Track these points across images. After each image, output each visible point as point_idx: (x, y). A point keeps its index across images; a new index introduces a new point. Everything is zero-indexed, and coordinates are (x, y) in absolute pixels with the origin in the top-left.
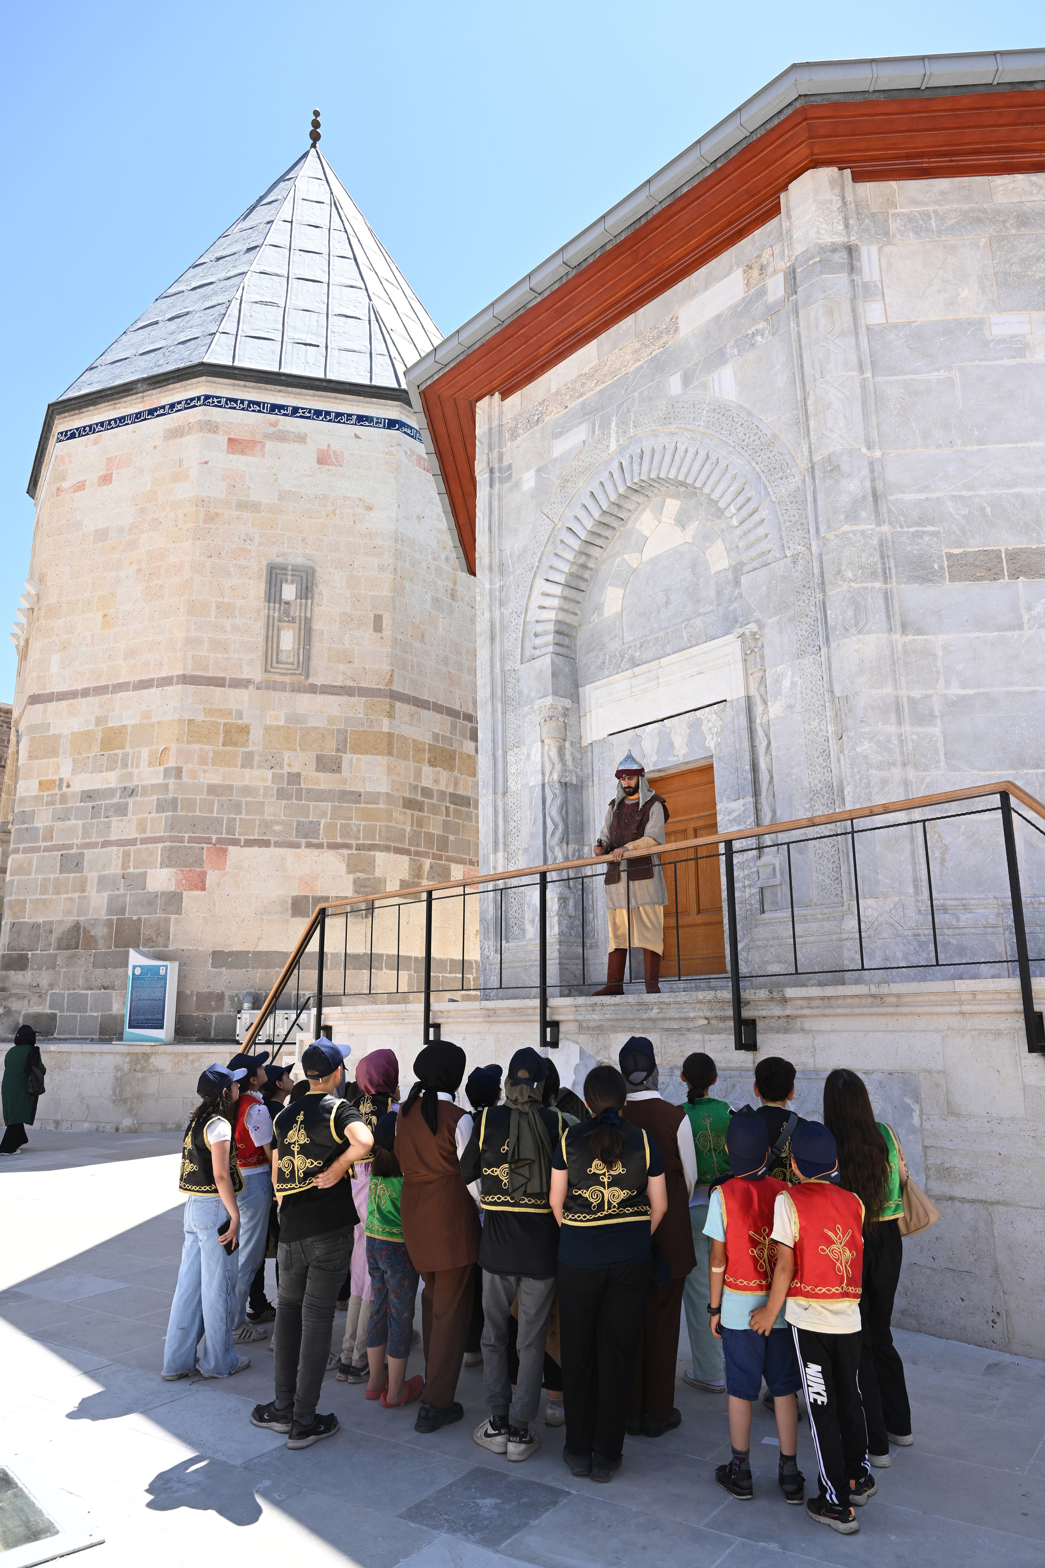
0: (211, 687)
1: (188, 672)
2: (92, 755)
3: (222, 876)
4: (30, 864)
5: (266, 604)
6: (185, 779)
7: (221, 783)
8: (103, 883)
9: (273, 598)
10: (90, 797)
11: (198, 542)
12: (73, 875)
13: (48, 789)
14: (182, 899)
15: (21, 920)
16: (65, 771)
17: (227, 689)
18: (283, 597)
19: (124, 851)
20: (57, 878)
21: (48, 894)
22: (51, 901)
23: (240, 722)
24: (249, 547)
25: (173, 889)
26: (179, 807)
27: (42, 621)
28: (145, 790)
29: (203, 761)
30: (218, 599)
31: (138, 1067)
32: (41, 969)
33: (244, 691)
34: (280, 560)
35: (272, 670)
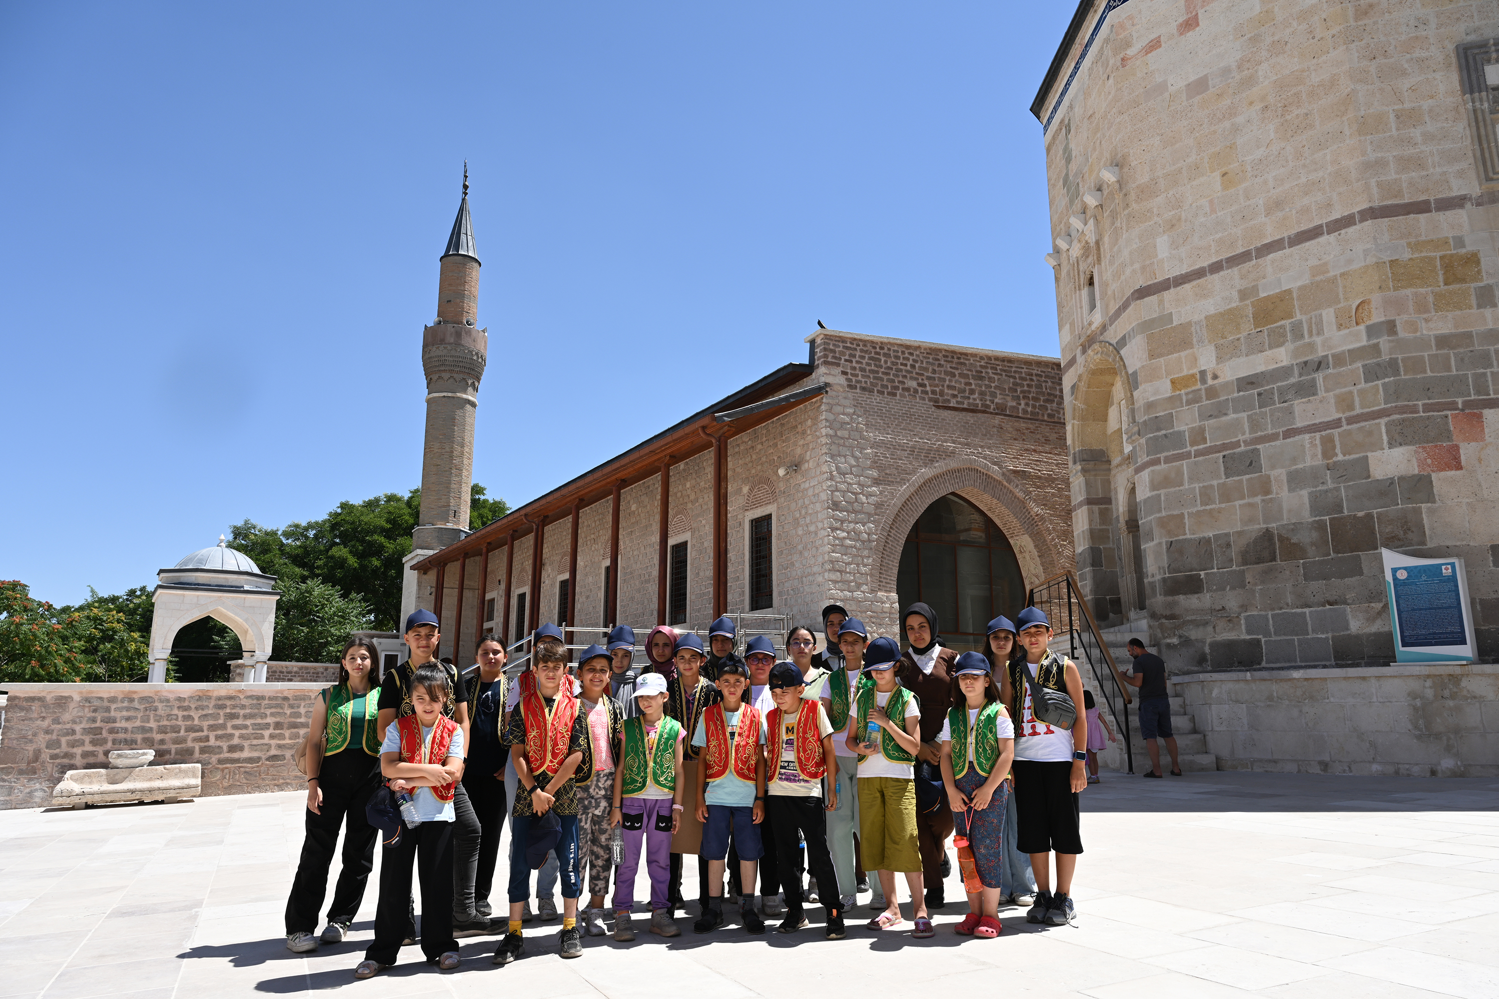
0: (1412, 216)
1: (1376, 204)
2: (1242, 335)
3: (1482, 449)
4: (1179, 473)
5: (1468, 96)
6: (1402, 333)
7: (1453, 331)
8: (1295, 480)
9: (1475, 86)
10: (1252, 383)
11: (1353, 46)
12: (1247, 476)
13: (1186, 386)
14: (1431, 482)
15: (1181, 537)
16: (1207, 359)
17: (1434, 213)
18: (1488, 83)
19: (1322, 437)
20: (1224, 484)
21: (1214, 503)
22: (1219, 511)
23: (1464, 251)
24: (1424, 33)
25: (1416, 472)
26: (1402, 369)
27: (1134, 205)
28: (1339, 359)
29: (1421, 307)
30: (1396, 107)
31: (1446, 693)
32: (1224, 589)
33: (1460, 211)
34: (1472, 38)
35: (1495, 177)
